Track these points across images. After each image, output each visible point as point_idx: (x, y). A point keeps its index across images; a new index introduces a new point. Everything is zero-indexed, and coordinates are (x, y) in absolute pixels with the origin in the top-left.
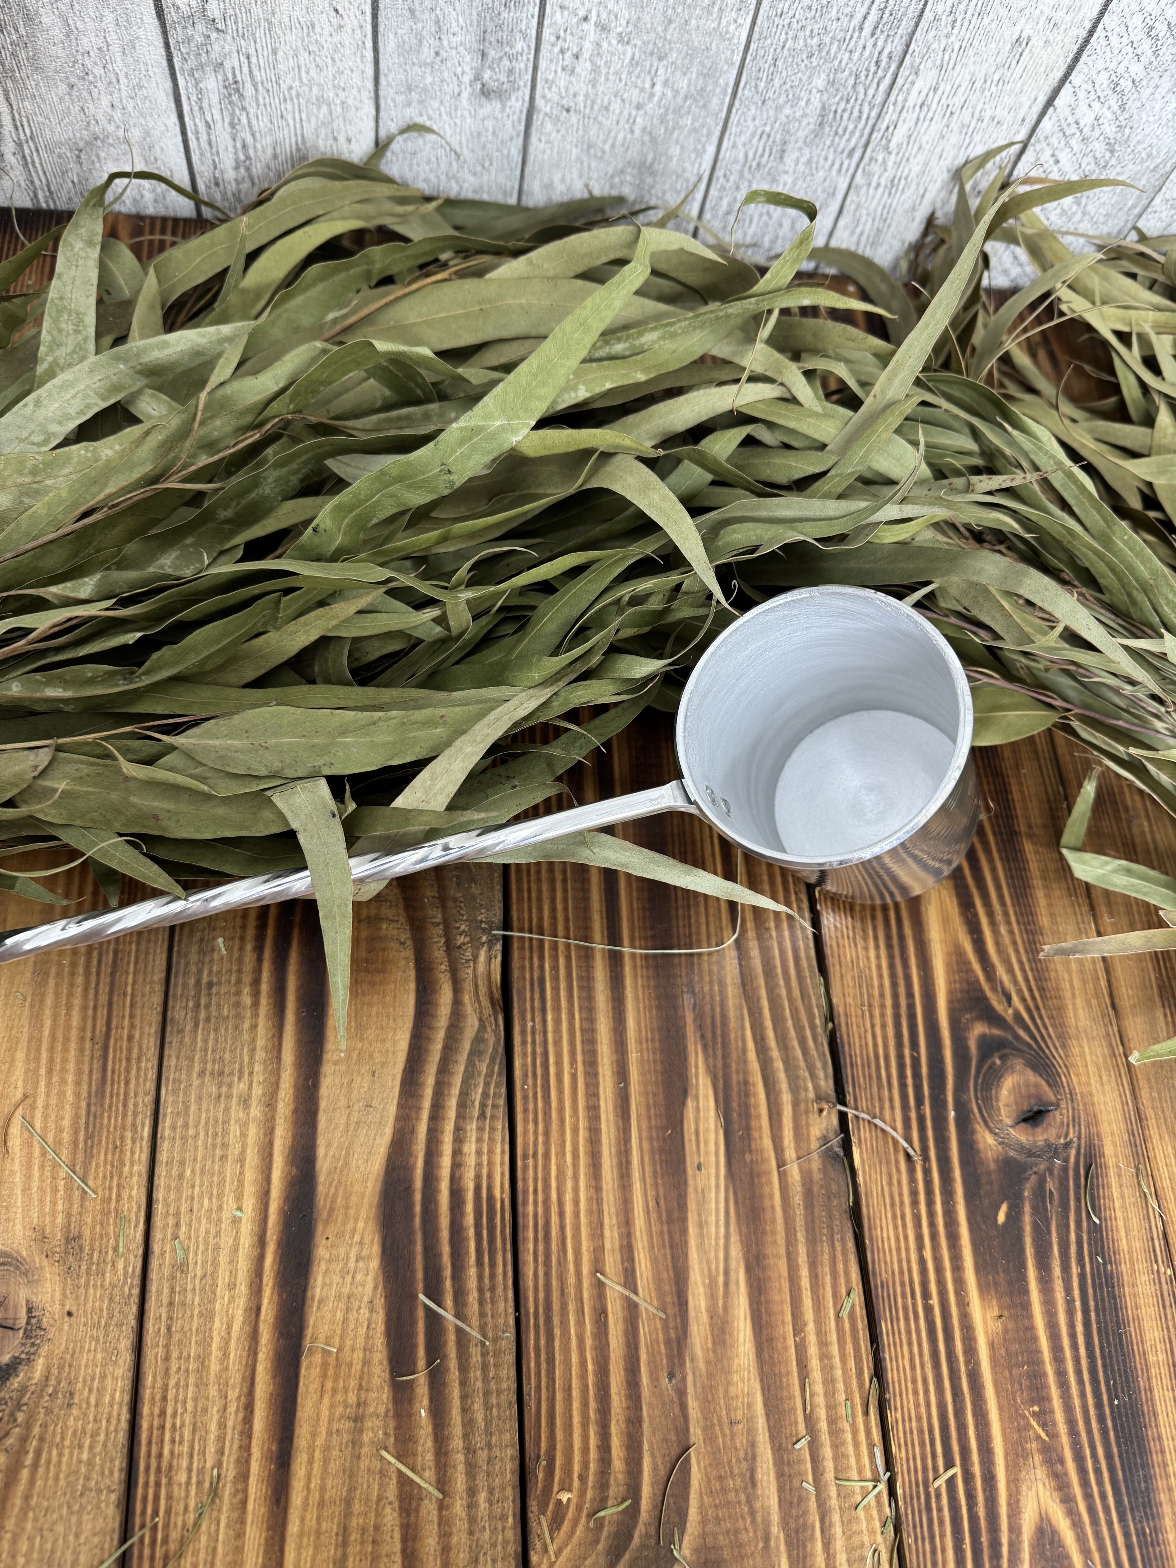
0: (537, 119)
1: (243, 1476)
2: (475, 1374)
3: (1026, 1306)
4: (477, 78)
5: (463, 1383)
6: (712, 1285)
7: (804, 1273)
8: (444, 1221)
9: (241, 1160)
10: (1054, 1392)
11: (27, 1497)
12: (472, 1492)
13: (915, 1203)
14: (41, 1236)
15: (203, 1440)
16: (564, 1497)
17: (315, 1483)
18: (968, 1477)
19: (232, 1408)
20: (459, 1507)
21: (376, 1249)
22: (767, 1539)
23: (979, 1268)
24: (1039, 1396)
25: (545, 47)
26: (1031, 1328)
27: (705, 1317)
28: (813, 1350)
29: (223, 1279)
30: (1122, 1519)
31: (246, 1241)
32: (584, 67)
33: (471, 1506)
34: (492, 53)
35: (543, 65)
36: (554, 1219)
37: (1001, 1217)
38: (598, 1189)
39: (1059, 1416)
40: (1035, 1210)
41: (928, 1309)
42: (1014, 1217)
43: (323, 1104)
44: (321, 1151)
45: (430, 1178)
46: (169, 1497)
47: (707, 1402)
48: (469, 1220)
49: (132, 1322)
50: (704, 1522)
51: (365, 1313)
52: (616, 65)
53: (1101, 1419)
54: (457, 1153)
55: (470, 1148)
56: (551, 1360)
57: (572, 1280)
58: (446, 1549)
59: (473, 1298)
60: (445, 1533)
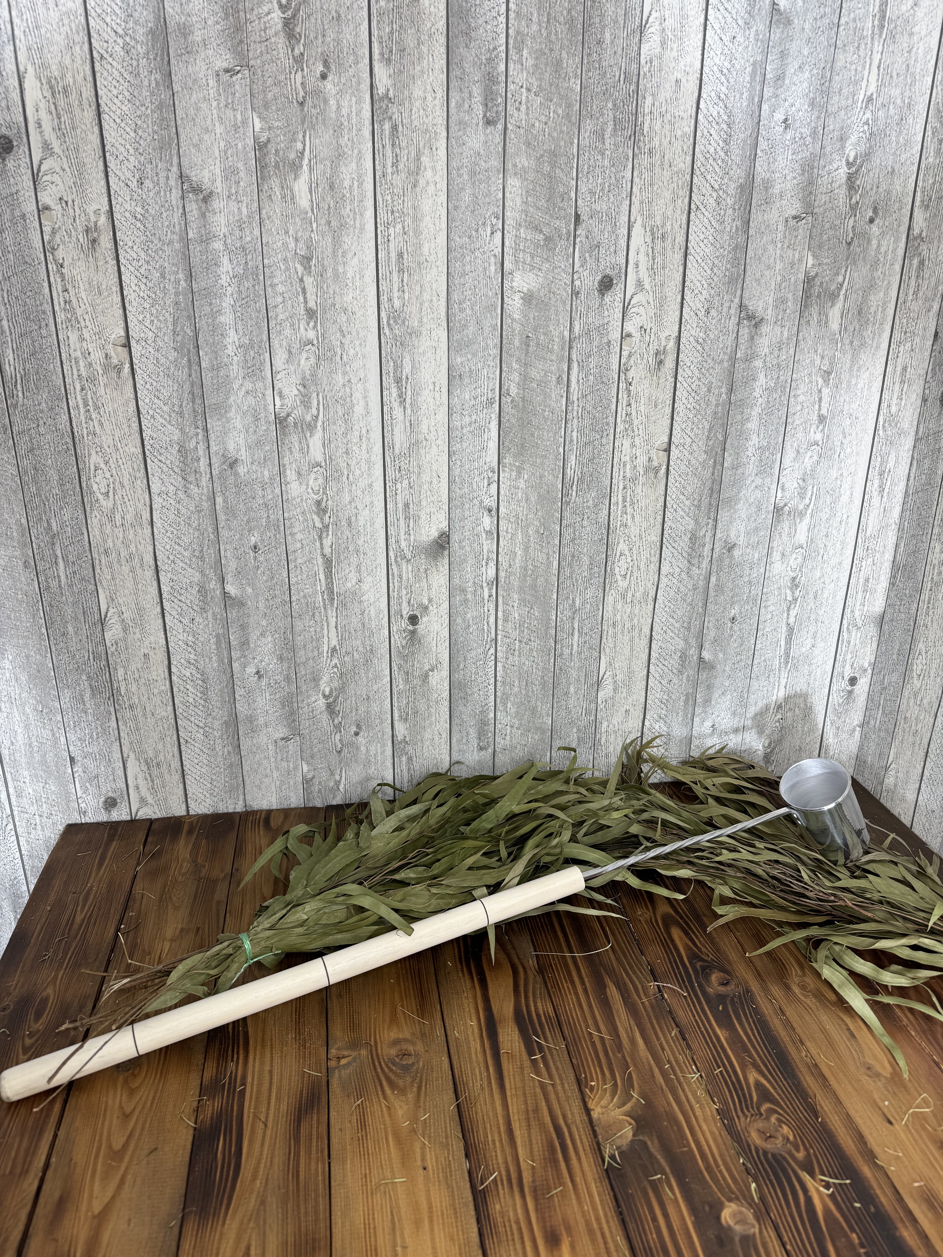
0: (496, 753)
1: (490, 1083)
2: (556, 1057)
3: (736, 1029)
4: (479, 745)
5: (553, 1059)
6: (626, 1030)
7: (657, 1026)
8: (536, 1021)
9: (469, 1011)
10: (752, 1050)
11: (426, 1093)
12: (563, 1084)
13: (689, 1006)
14: (413, 1034)
15: (475, 1076)
16: (593, 1084)
17: (512, 1083)
18: (727, 1072)
19: (482, 1068)
20: (559, 1088)
21: (516, 1029)
22: (662, 1090)
23: (716, 1021)
24: (746, 1050)
25: (497, 734)
26: (739, 1034)
27: (626, 1038)
28: (665, 1044)
29: (471, 1039)
30: (785, 1079)
31: (476, 1031)
33: (563, 1087)
34: (482, 738)
35: (497, 738)
36: (571, 1019)
37: (721, 1008)
38: (583, 1011)
39: (755, 1056)
40: (732, 1006)
41: (702, 1032)
42: (725, 1008)
43: (491, 997)
44: (493, 1007)
45: (529, 1012)
46: (468, 1090)
47: (633, 1058)
48: (544, 1021)
49: (446, 1050)
50: (640, 1087)
51: (517, 1044)
52: (517, 735)
53: (771, 1056)
54: (535, 1006)
55: (539, 1004)
56: (579, 1052)
57: (580, 1033)
58: (558, 1098)
59: (550, 1039)
60: (557, 1094)
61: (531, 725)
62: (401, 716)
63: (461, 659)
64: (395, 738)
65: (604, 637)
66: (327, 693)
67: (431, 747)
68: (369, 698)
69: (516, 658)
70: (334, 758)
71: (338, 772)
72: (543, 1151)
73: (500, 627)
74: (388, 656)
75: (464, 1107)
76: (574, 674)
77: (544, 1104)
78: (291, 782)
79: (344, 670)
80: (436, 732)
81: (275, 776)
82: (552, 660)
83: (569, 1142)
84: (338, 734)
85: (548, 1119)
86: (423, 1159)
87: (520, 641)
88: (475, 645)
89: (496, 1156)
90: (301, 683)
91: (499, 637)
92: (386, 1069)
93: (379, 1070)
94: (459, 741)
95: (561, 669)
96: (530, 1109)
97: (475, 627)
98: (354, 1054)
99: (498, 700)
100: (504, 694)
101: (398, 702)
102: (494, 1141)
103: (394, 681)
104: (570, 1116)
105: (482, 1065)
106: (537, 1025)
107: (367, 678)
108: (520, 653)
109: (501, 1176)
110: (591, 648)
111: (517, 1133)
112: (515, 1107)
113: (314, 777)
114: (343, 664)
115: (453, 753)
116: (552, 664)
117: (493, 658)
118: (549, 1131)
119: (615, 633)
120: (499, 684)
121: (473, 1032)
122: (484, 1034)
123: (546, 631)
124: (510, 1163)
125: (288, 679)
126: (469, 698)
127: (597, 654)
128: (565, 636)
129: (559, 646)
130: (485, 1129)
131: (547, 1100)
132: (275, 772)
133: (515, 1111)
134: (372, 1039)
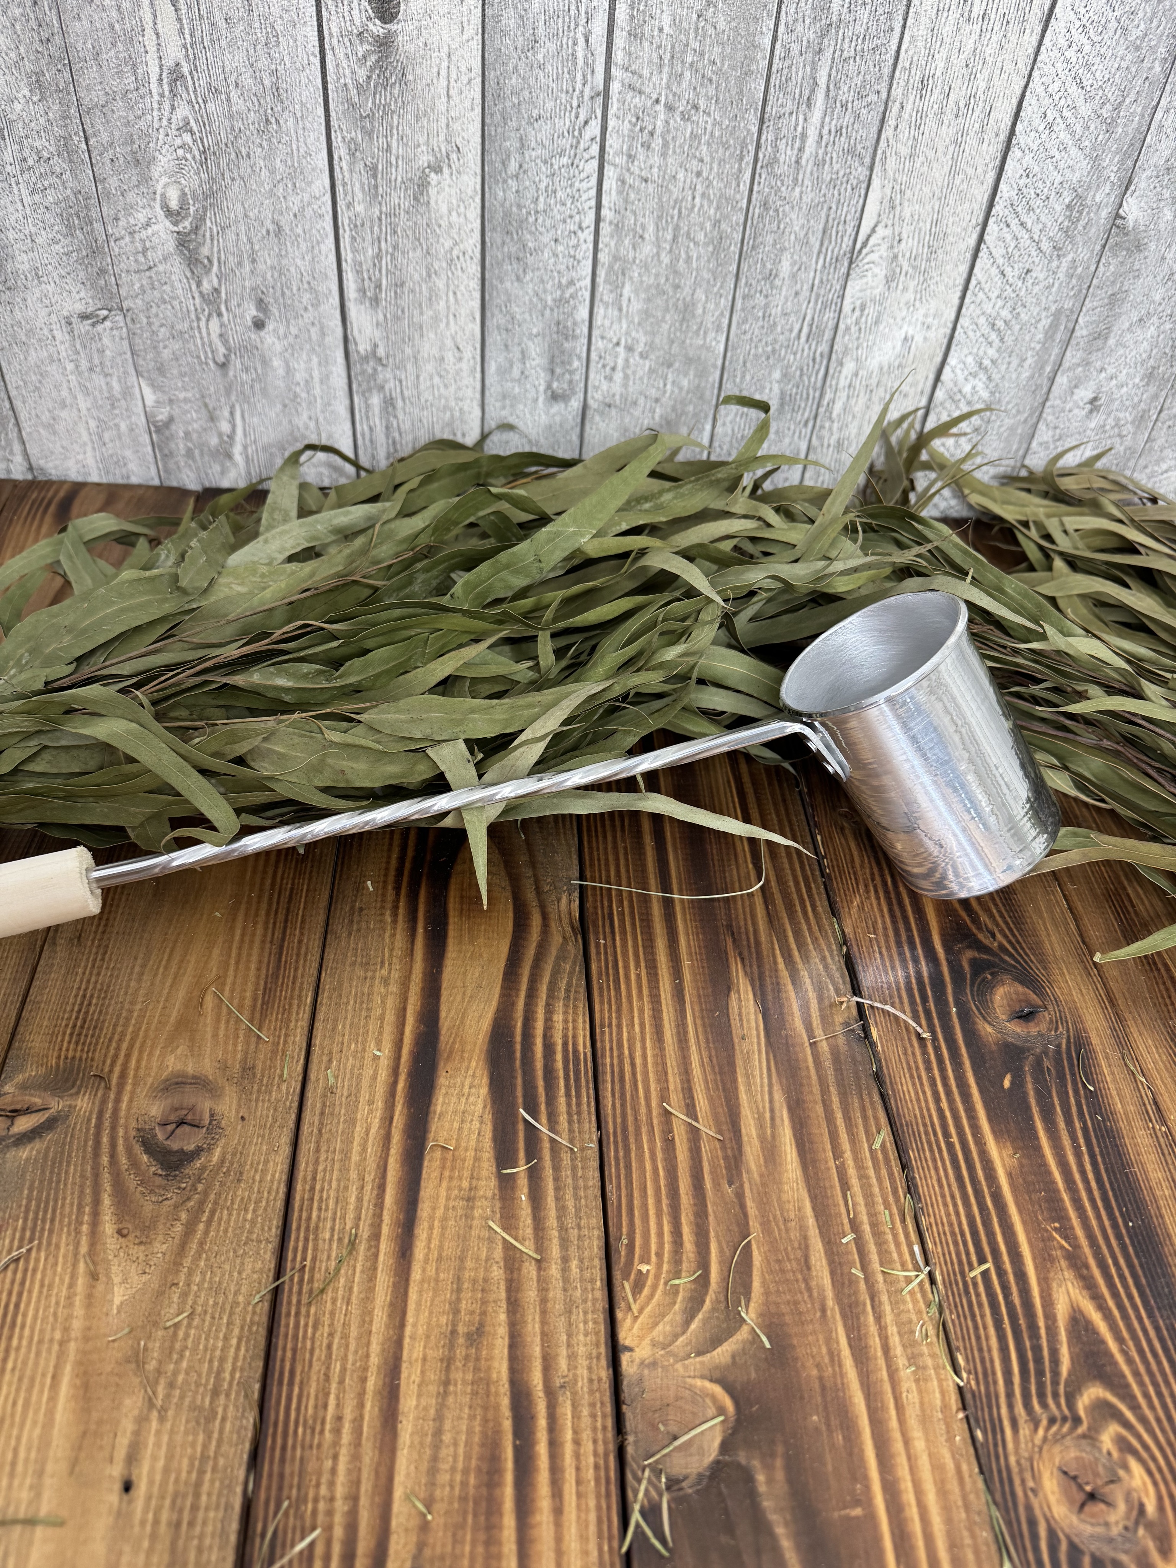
0: (589, 413)
1: (376, 1236)
2: (566, 1174)
3: (1038, 1148)
4: (549, 387)
5: (556, 1179)
6: (760, 1120)
7: (839, 1115)
8: (539, 1064)
9: (382, 1018)
10: (1072, 1214)
11: (202, 1243)
12: (565, 1260)
13: (929, 1069)
14: (224, 1067)
15: (345, 1209)
16: (644, 1268)
17: (435, 1243)
18: (1001, 1273)
19: (368, 1187)
20: (554, 1270)
21: (485, 1081)
22: (823, 1310)
23: (990, 1120)
24: (1059, 1214)
25: (592, 365)
26: (1044, 1165)
27: (756, 1142)
28: (852, 1172)
29: (364, 1096)
30: (1151, 1315)
31: (383, 1075)
32: (618, 376)
33: (565, 1270)
34: (558, 370)
35: (592, 376)
36: (627, 1068)
37: (1007, 1083)
38: (662, 1049)
39: (1079, 1232)
40: (1036, 1080)
41: (950, 1146)
42: (1018, 1083)
43: (444, 985)
44: (443, 1014)
45: (528, 1035)
46: (315, 1249)
47: (763, 1203)
48: (559, 1064)
49: (291, 1124)
50: (767, 1293)
51: (476, 1125)
52: (640, 373)
53: (1119, 1237)
54: (548, 1020)
55: (558, 1018)
56: (628, 1167)
57: (643, 1110)
58: (544, 1301)
59: (563, 1119)
60: (543, 1288)
61: (675, 349)
62: (362, 291)
63: (511, 144)
64: (352, 347)
65: (891, 122)
66: (174, 204)
67: (436, 380)
68: (279, 229)
69: (656, 160)
70: (211, 378)
71: (226, 413)
72: (466, 1472)
73: (619, 56)
74: (321, 111)
75: (290, 1300)
76: (796, 221)
77: (503, 1317)
78: (123, 426)
79: (209, 141)
80: (449, 343)
81: (83, 406)
82: (747, 176)
83: (542, 1449)
84: (215, 321)
85: (501, 1369)
86: (132, 1458)
87: (670, 108)
88: (549, 105)
89: (334, 1471)
90: (105, 170)
91: (615, 87)
92: (123, 1160)
93: (105, 1160)
94: (503, 372)
95: (765, 205)
96: (461, 1329)
97: (551, 47)
98: (57, 1105)
99: (602, 273)
100: (616, 258)
101: (355, 250)
102: (339, 1419)
103: (339, 188)
104: (563, 1364)
105: (369, 1178)
106: (540, 1073)
107: (272, 172)
108: (665, 145)
109: (329, 1543)
110: (851, 151)
111: (408, 1403)
112: (424, 1317)
113: (171, 420)
114: (206, 122)
115: (489, 400)
116: (744, 188)
117: (595, 149)
118: (497, 1407)
119: (921, 114)
120: (606, 229)
121: (374, 1077)
122: (401, 1085)
123: (741, 81)
124: (364, 1501)
125: (66, 148)
126: (530, 260)
127: (862, 172)
128: (790, 106)
129: (768, 136)
130: (327, 1378)
131: (514, 1305)
132: (80, 397)
133: (421, 1331)
134: (117, 1070)
